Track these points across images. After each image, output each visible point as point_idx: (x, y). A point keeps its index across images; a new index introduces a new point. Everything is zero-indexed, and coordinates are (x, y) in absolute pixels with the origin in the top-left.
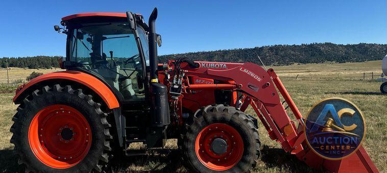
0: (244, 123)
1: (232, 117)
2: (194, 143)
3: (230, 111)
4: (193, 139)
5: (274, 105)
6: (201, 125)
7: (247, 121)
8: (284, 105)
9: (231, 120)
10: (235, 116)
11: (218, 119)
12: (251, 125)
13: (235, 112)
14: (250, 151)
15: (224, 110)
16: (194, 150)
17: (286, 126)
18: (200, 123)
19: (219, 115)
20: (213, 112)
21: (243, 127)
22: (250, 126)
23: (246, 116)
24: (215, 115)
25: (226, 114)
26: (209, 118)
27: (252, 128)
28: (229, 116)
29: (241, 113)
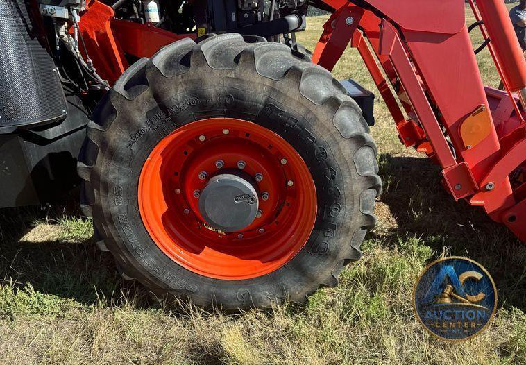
0: (323, 114)
1: (273, 89)
2: (132, 193)
3: (265, 62)
4: (123, 181)
5: (439, 37)
6: (145, 127)
7: (334, 104)
8: (476, 37)
9: (266, 104)
10: (287, 86)
11: (213, 100)
12: (349, 119)
13: (284, 67)
14: (340, 219)
15: (237, 60)
16: (136, 217)
17: (473, 113)
18: (140, 118)
19: (215, 83)
20: (191, 71)
21: (316, 131)
22: (343, 127)
23: (335, 82)
24: (200, 81)
25: (247, 74)
26: (177, 94)
27: (354, 132)
28: (257, 88)
29: (310, 72)
